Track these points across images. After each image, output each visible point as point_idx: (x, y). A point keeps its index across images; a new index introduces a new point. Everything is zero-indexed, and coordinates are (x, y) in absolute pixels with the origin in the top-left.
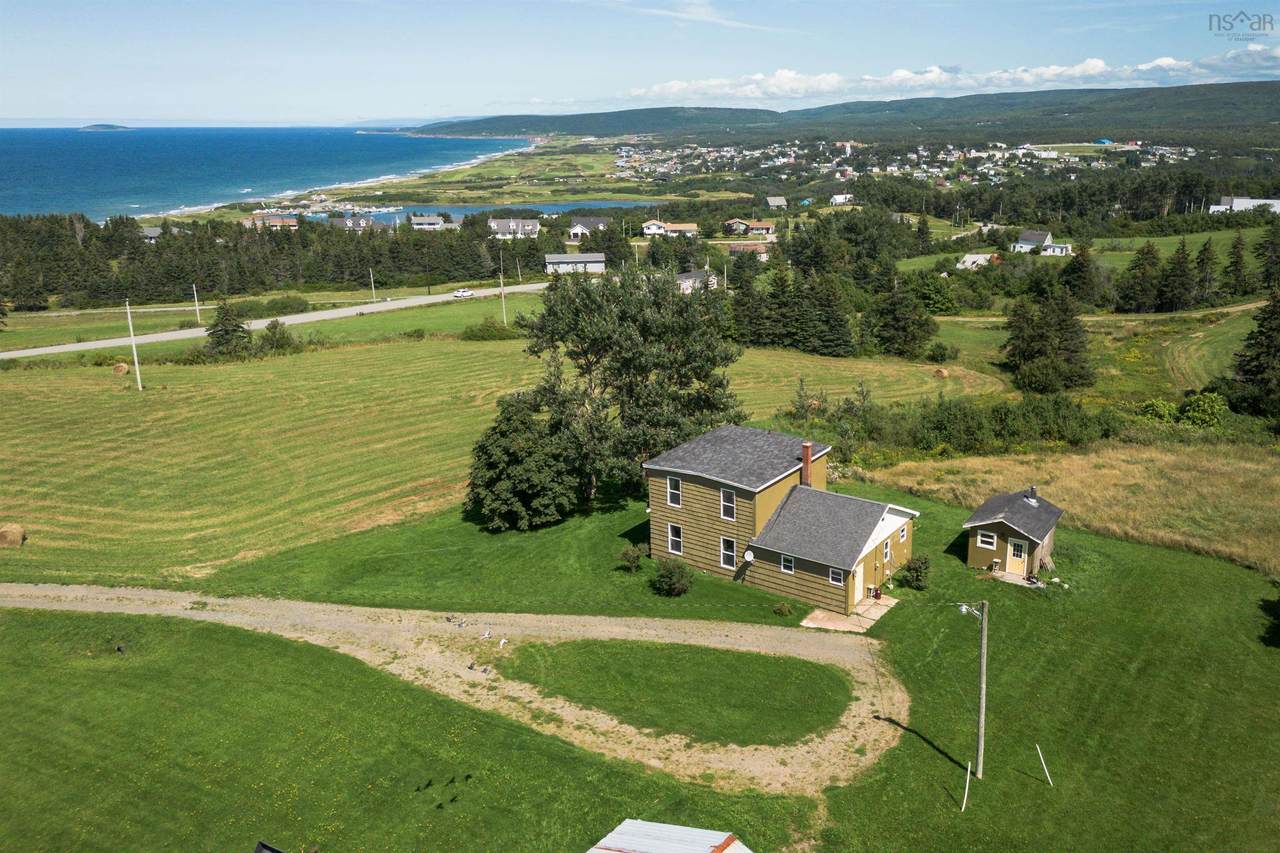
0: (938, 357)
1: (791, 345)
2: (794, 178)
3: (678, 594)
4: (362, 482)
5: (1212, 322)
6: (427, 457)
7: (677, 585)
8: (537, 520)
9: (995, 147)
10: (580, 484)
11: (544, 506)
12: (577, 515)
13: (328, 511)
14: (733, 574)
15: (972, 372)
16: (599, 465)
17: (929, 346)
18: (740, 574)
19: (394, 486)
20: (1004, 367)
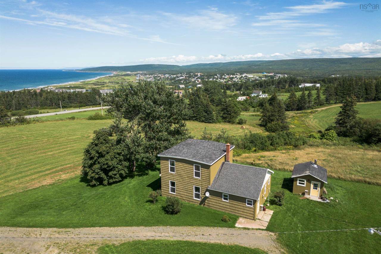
0: (241, 123)
1: (195, 120)
2: (185, 82)
3: (176, 213)
4: (40, 167)
5: (313, 113)
6: (69, 157)
7: (176, 209)
8: (111, 181)
9: (237, 74)
10: (130, 165)
11: (113, 174)
12: (128, 178)
13: (21, 180)
14: (199, 202)
15: (251, 127)
16: (138, 156)
17: (237, 120)
18: (203, 202)
19: (53, 168)
20: (261, 125)
